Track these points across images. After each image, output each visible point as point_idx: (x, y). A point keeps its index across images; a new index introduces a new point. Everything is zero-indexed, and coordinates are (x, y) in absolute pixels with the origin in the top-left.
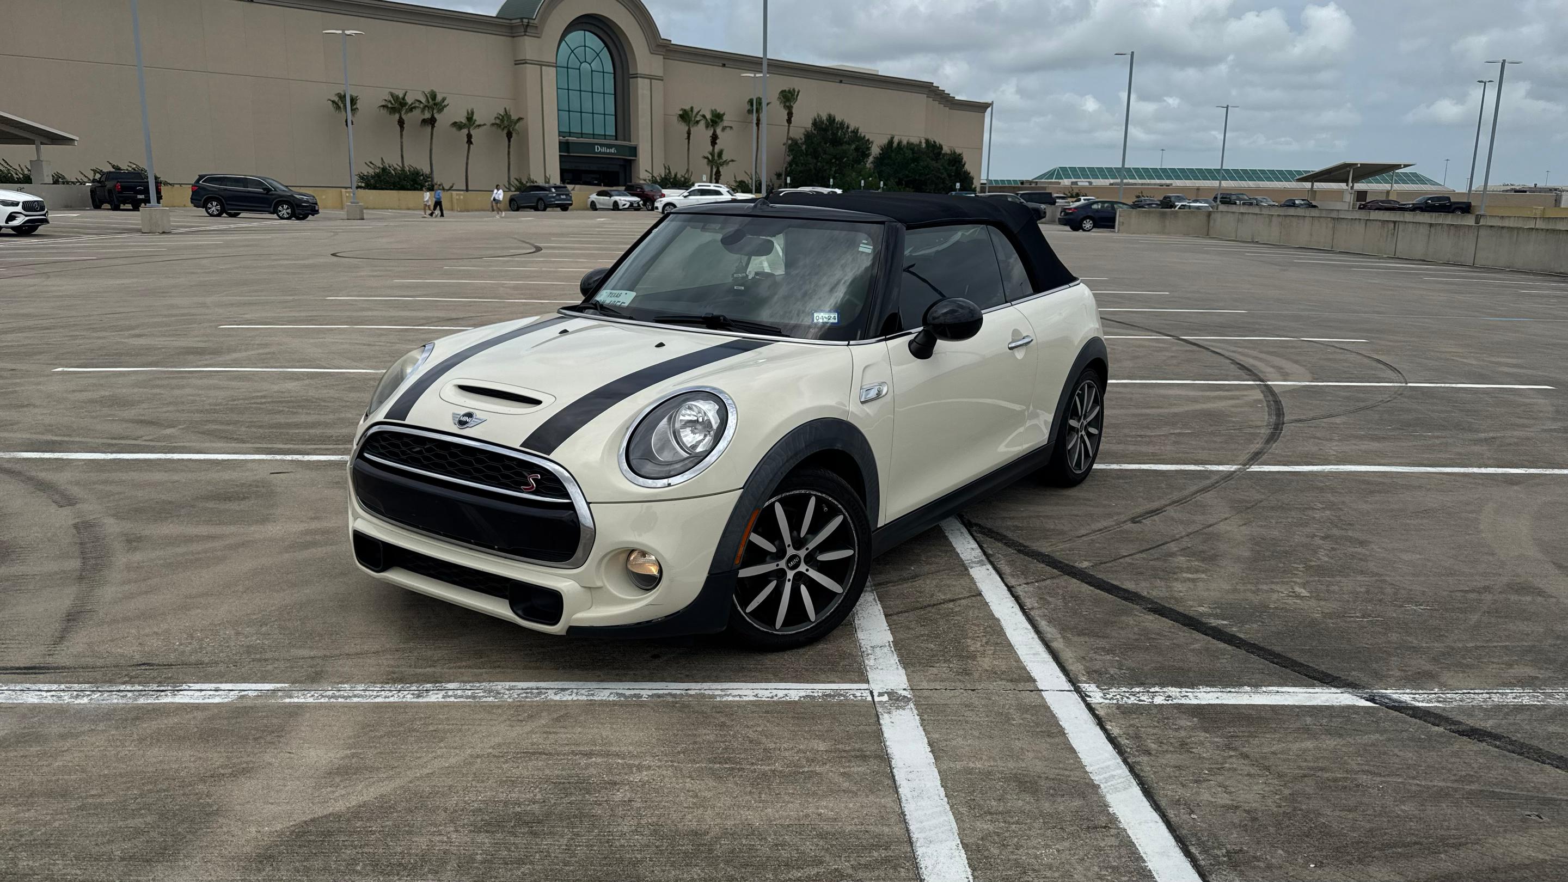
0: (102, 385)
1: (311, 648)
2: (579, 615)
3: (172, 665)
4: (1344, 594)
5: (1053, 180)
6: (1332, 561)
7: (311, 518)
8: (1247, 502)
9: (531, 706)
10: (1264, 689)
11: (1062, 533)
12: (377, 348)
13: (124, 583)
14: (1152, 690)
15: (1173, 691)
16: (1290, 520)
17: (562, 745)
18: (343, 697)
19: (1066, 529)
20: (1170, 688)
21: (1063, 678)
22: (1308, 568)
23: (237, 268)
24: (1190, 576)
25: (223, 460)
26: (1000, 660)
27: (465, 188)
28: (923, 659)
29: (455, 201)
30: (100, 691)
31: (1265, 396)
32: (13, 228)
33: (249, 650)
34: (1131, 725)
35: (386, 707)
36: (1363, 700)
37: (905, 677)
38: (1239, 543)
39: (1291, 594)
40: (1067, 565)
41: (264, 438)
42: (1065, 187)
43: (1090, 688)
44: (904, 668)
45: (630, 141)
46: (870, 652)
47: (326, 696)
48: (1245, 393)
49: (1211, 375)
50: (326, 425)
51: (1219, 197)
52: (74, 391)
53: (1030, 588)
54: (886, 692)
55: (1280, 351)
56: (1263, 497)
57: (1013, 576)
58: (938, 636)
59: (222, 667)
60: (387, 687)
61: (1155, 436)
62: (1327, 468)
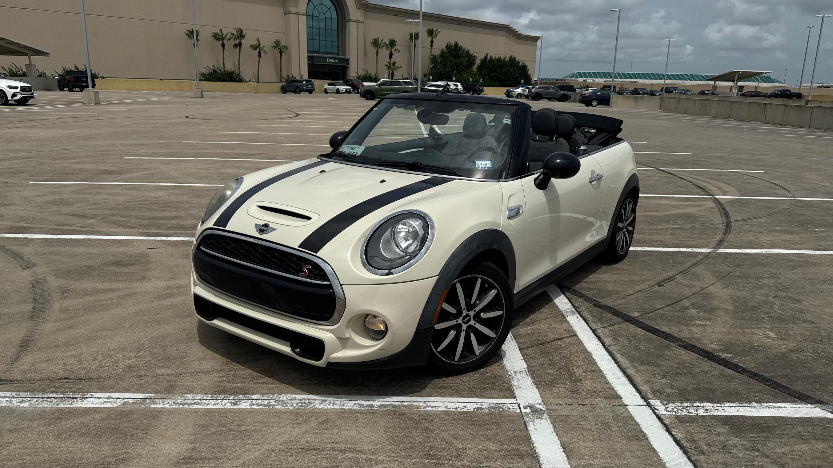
0: (55, 193)
1: (169, 368)
2: (334, 355)
3: (82, 379)
4: (797, 336)
5: (573, 79)
6: (783, 313)
7: (170, 278)
8: (723, 273)
9: (305, 413)
10: (765, 404)
11: (618, 293)
12: (210, 171)
13: (57, 321)
14: (695, 405)
15: (709, 405)
16: (751, 285)
17: (326, 443)
18: (188, 404)
19: (620, 290)
20: (706, 403)
21: (638, 396)
22: (771, 318)
23: (134, 124)
24: (701, 323)
25: (121, 240)
26: (597, 383)
27: (257, 81)
28: (548, 381)
29: (252, 88)
30: (36, 398)
31: (716, 205)
32: (15, 101)
33: (130, 368)
34: (687, 431)
35: (214, 412)
36: (830, 414)
37: (538, 395)
38: (724, 300)
39: (765, 336)
40: (625, 315)
41: (145, 226)
42: (580, 83)
43: (656, 403)
44: (537, 388)
45: (345, 56)
46: (514, 375)
47: (177, 404)
48: (704, 203)
49: (682, 192)
50: (181, 218)
51: (664, 89)
52: (39, 196)
53: (605, 331)
54: (528, 406)
55: (717, 177)
56: (731, 269)
57: (594, 322)
58: (554, 365)
59: (113, 381)
60: (215, 397)
61: (659, 229)
62: (764, 251)
